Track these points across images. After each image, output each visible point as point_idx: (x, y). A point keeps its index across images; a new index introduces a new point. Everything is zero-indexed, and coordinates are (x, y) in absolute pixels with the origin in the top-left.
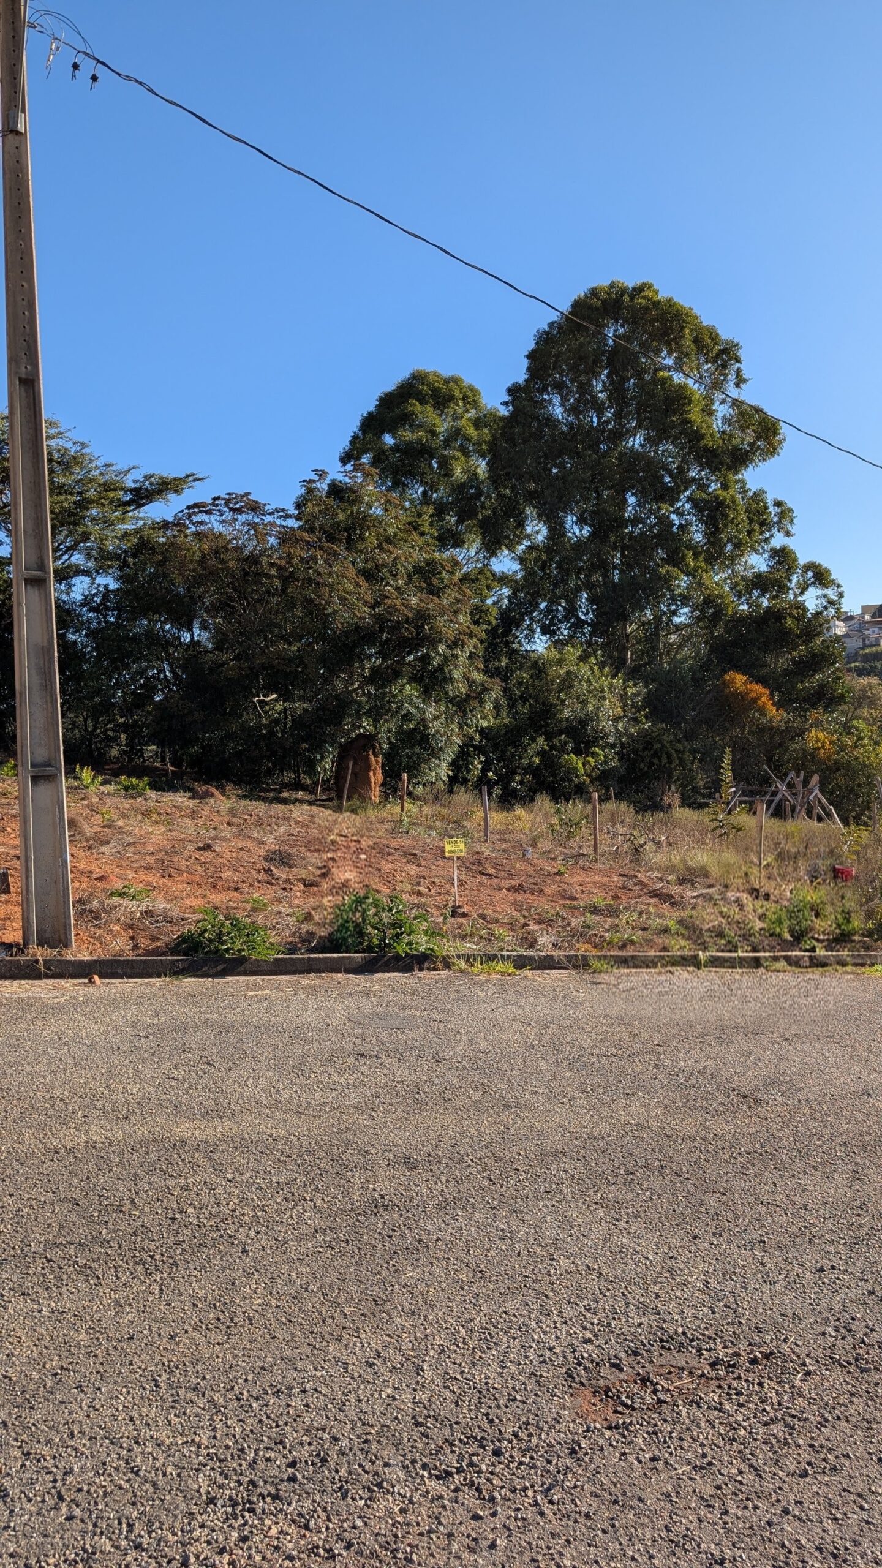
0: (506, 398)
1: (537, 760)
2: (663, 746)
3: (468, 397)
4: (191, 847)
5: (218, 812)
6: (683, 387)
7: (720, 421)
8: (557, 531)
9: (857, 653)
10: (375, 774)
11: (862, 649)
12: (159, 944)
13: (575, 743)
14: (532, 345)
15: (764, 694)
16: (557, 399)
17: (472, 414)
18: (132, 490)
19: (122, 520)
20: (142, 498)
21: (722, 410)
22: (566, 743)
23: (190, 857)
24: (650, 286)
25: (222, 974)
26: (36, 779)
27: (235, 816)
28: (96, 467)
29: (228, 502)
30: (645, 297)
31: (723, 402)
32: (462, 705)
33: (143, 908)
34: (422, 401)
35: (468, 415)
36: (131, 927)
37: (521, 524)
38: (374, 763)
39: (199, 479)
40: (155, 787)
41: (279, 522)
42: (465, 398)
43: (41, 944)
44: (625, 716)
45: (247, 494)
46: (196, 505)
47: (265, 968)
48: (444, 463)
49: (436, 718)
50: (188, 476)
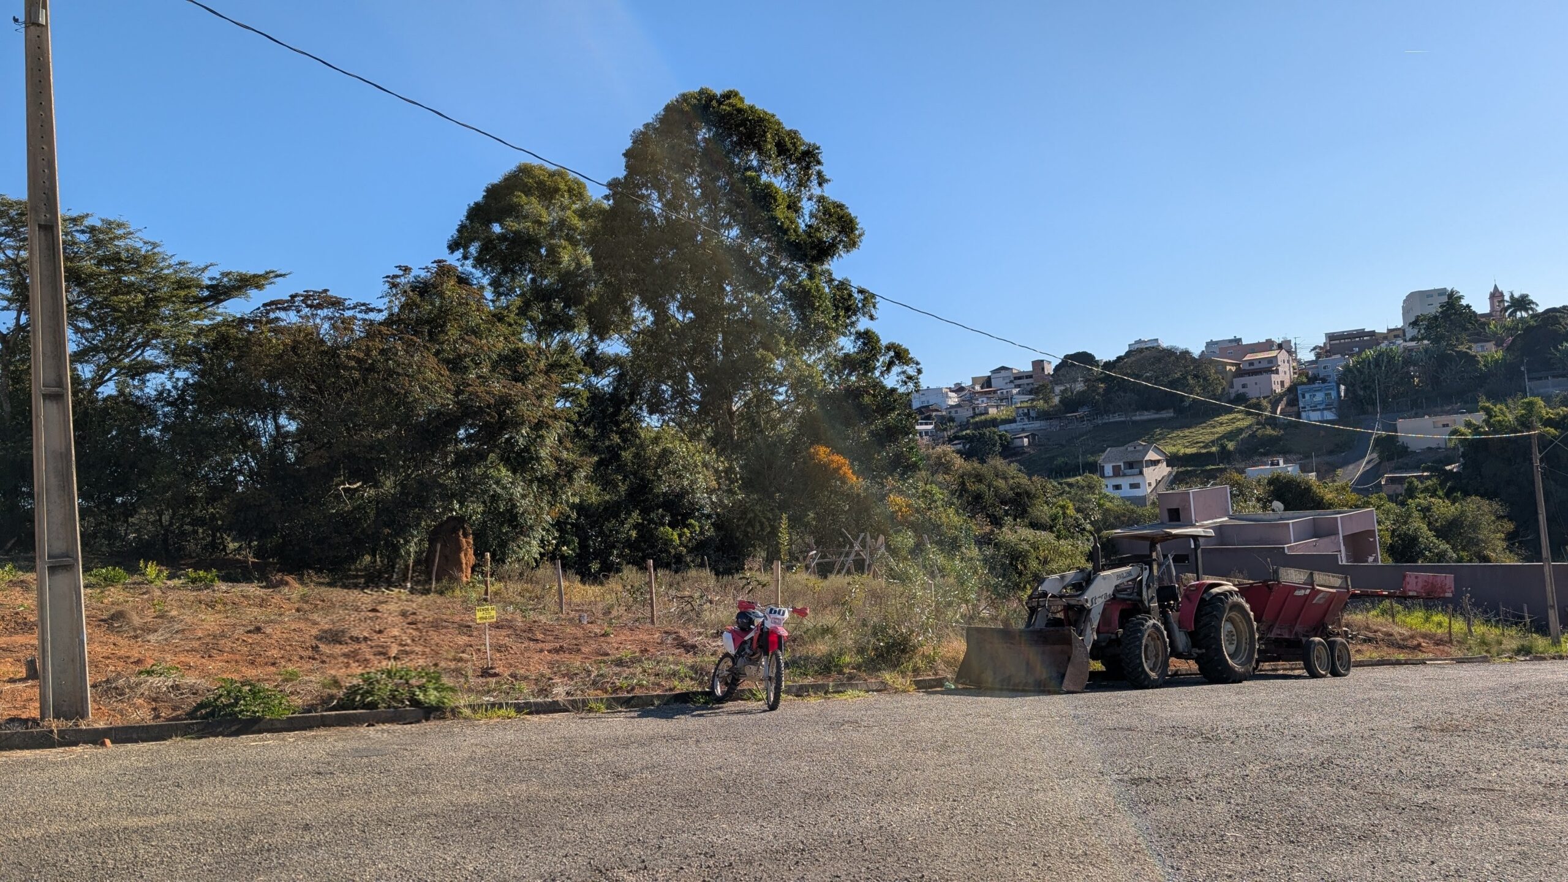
0: (607, 192)
1: (634, 534)
2: (756, 515)
3: (574, 190)
4: (240, 630)
5: (289, 599)
6: (768, 186)
7: (807, 218)
8: (661, 316)
9: (968, 421)
10: (466, 555)
11: (973, 417)
12: (179, 713)
13: (672, 517)
14: (629, 144)
15: (844, 464)
16: (655, 196)
17: (577, 206)
18: (208, 287)
19: (196, 316)
20: (221, 294)
21: (807, 206)
22: (663, 516)
23: (238, 639)
24: (736, 94)
25: (236, 734)
26: (52, 569)
27: (307, 602)
28: (170, 266)
29: (307, 297)
30: (730, 105)
31: (810, 199)
32: (550, 485)
33: (170, 683)
34: (528, 192)
35: (574, 207)
36: (154, 700)
37: (627, 311)
38: (465, 544)
39: (281, 276)
40: (226, 579)
41: (359, 316)
42: (570, 190)
43: (57, 716)
44: (719, 489)
45: (326, 291)
46: (272, 303)
47: (279, 726)
48: (552, 251)
49: (524, 496)
50: (267, 273)
